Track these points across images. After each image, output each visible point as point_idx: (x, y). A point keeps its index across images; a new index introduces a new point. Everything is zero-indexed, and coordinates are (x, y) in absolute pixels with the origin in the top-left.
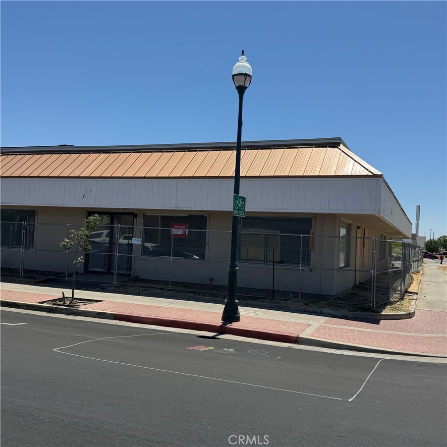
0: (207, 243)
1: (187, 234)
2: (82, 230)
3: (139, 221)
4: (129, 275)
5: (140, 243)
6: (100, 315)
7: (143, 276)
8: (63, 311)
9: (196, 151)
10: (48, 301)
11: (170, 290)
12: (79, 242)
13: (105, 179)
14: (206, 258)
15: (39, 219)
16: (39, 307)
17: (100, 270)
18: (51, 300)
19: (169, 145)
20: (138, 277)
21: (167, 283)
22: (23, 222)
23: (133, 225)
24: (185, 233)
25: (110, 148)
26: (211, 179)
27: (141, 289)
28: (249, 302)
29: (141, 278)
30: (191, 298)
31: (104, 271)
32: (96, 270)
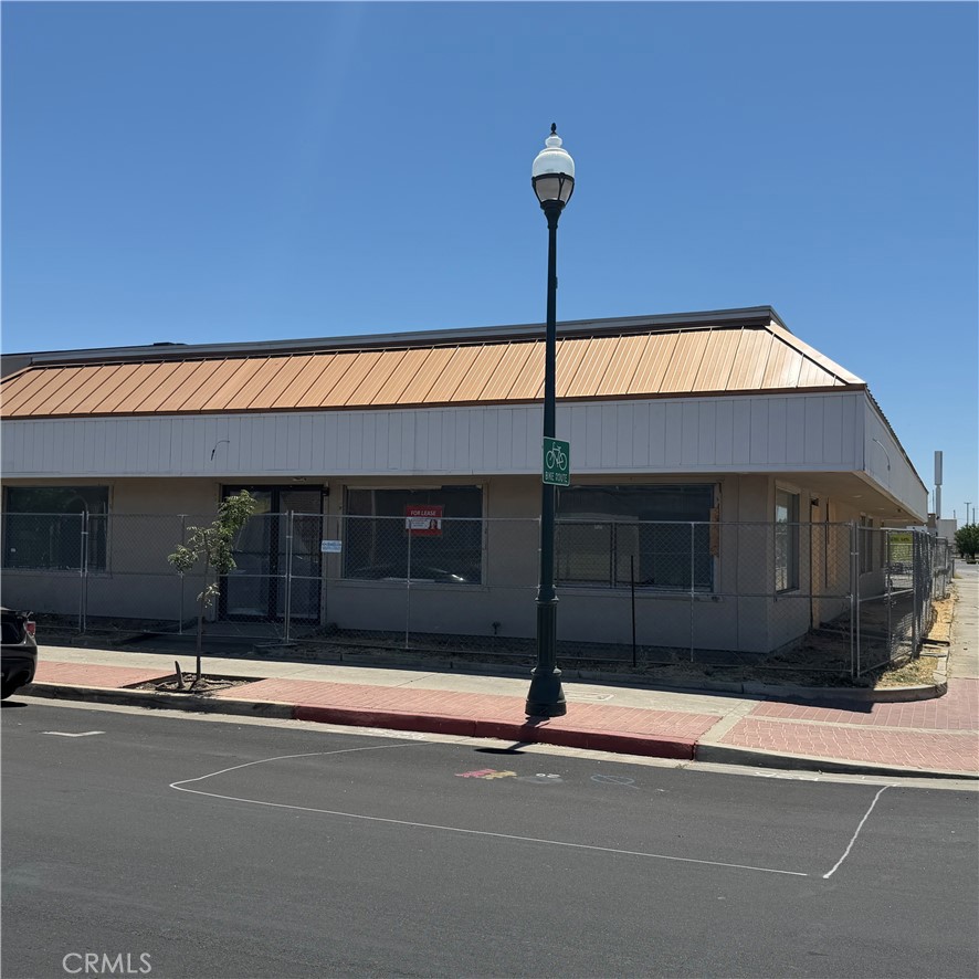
0: (483, 547)
1: (439, 527)
2: (213, 526)
3: (335, 502)
4: (317, 622)
5: (339, 551)
6: (260, 709)
7: (346, 624)
9: (454, 346)
10: (145, 682)
11: (409, 651)
12: (209, 553)
13: (258, 415)
14: (483, 578)
15: (117, 506)
17: (254, 612)
18: (150, 681)
20: (335, 625)
21: (399, 636)
22: (83, 514)
23: (322, 513)
24: (436, 526)
25: (267, 347)
26: (489, 407)
27: (344, 651)
28: (581, 672)
29: (342, 626)
30: (455, 666)
31: (262, 614)
32: (244, 613)
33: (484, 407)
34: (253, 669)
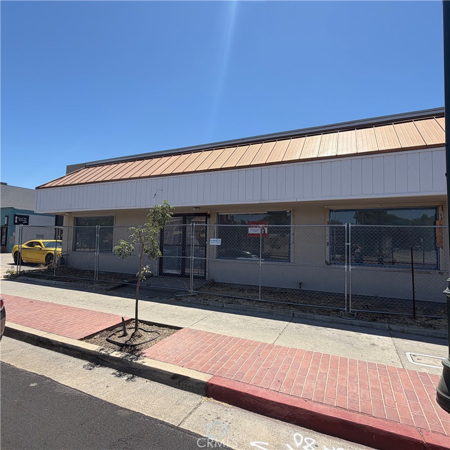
0: (291, 242)
1: (266, 233)
2: (146, 227)
3: (213, 220)
4: (204, 278)
5: (220, 244)
6: (177, 380)
7: (218, 280)
8: (115, 363)
9: (275, 141)
10: (102, 331)
11: (261, 301)
12: (143, 245)
13: (177, 176)
14: (292, 259)
16: (80, 351)
17: (174, 272)
18: (107, 329)
19: (242, 139)
20: (213, 280)
21: (253, 289)
22: (97, 227)
23: (206, 223)
24: (264, 232)
25: (181, 151)
26: (307, 163)
27: (225, 301)
28: (391, 326)
29: (216, 281)
30: (295, 316)
31: (178, 273)
32: (170, 272)
33: (304, 163)
34: (173, 316)
